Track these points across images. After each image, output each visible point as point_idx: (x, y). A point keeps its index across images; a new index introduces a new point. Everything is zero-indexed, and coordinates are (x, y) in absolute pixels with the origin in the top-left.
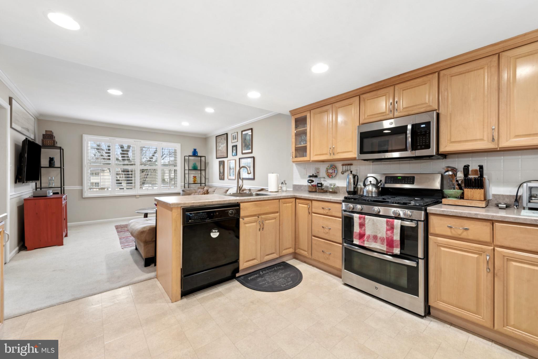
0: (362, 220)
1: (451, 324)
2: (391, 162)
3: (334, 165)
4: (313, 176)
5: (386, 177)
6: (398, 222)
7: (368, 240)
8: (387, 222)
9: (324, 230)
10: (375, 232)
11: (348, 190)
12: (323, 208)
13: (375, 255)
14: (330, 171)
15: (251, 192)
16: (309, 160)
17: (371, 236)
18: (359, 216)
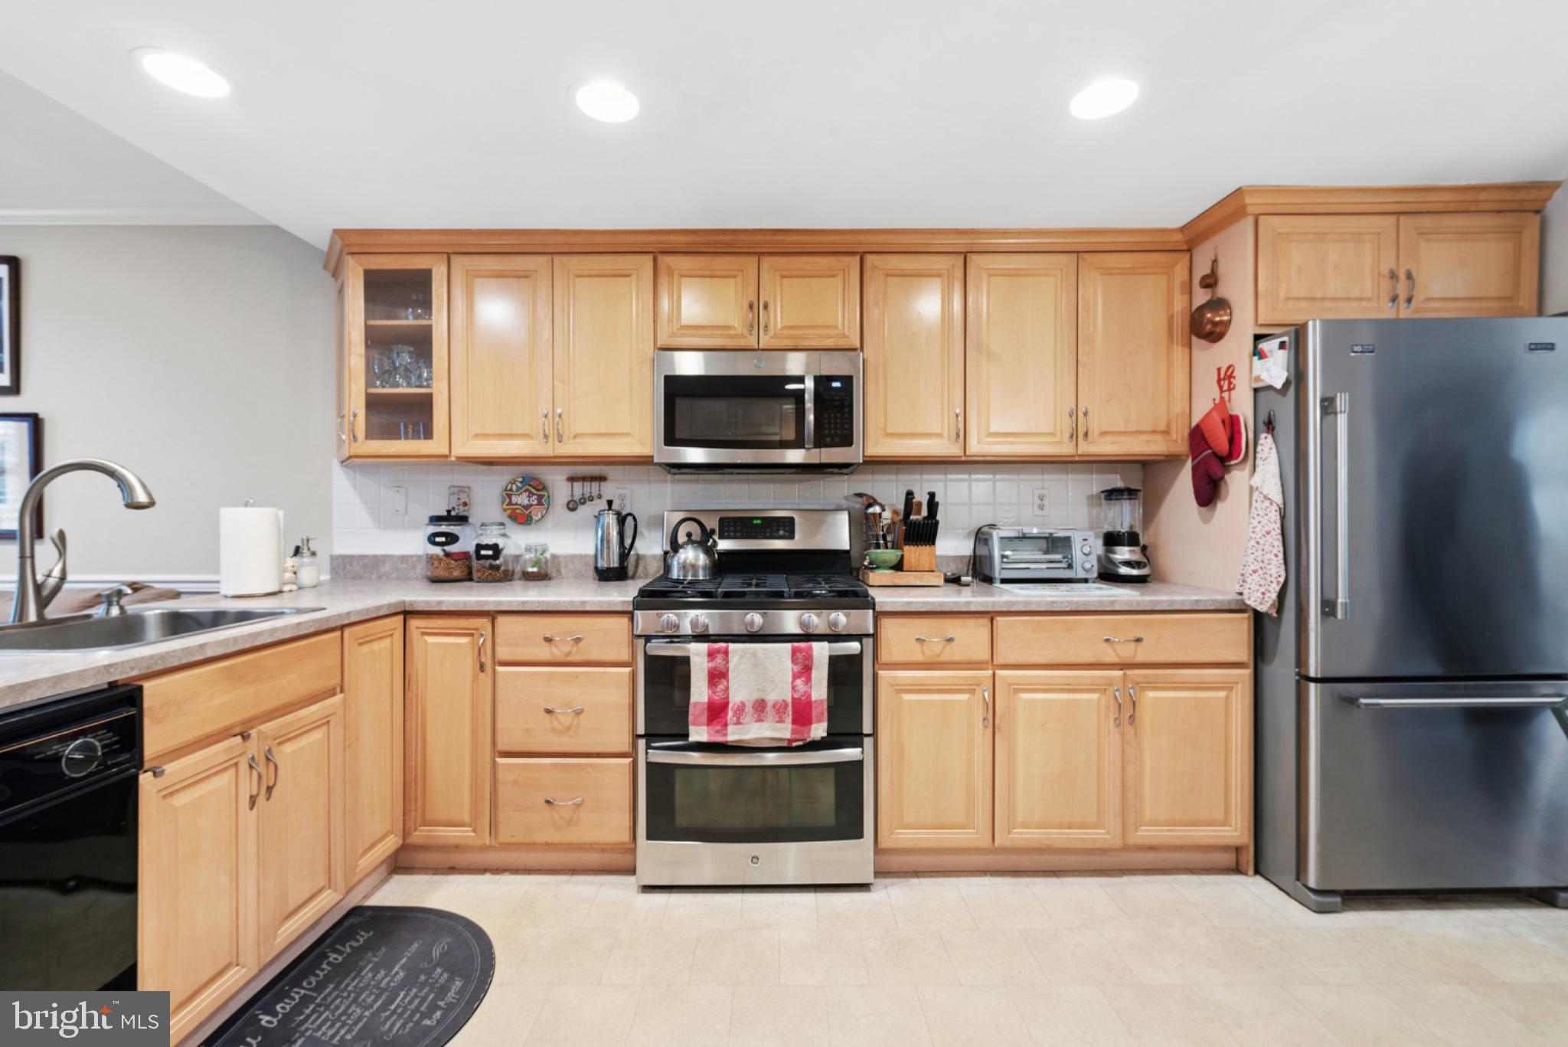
0: (719, 660)
1: (917, 873)
2: (751, 476)
3: (536, 479)
4: (448, 518)
5: (722, 521)
6: (822, 649)
7: (738, 719)
8: (794, 652)
9: (555, 722)
10: (758, 690)
11: (602, 564)
12: (548, 640)
13: (771, 759)
14: (522, 499)
15: (122, 608)
16: (447, 452)
17: (747, 704)
18: (709, 647)
